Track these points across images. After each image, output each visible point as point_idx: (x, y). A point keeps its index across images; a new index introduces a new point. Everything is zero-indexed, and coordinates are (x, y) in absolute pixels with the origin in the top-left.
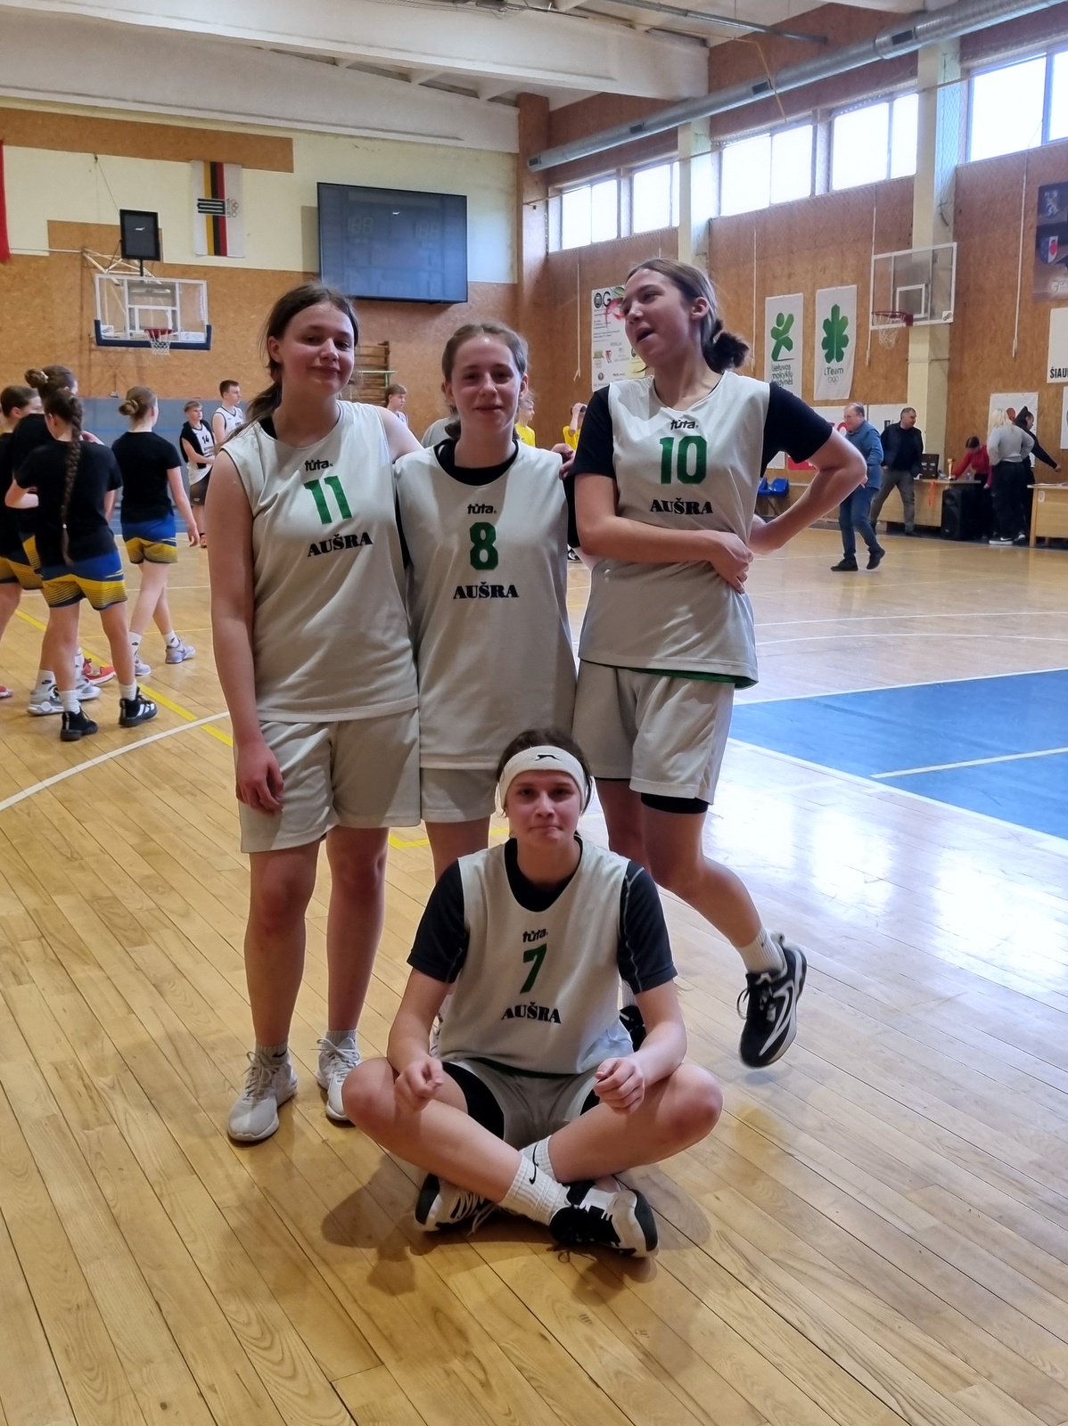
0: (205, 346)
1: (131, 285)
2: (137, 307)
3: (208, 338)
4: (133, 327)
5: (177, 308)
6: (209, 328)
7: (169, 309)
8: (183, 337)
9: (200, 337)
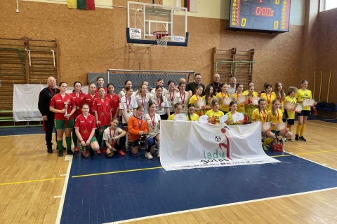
0: (184, 44)
1: (147, 9)
2: (150, 21)
3: (187, 40)
4: (147, 33)
5: (172, 23)
6: (187, 34)
7: (167, 23)
8: (174, 39)
9: (182, 39)
